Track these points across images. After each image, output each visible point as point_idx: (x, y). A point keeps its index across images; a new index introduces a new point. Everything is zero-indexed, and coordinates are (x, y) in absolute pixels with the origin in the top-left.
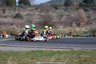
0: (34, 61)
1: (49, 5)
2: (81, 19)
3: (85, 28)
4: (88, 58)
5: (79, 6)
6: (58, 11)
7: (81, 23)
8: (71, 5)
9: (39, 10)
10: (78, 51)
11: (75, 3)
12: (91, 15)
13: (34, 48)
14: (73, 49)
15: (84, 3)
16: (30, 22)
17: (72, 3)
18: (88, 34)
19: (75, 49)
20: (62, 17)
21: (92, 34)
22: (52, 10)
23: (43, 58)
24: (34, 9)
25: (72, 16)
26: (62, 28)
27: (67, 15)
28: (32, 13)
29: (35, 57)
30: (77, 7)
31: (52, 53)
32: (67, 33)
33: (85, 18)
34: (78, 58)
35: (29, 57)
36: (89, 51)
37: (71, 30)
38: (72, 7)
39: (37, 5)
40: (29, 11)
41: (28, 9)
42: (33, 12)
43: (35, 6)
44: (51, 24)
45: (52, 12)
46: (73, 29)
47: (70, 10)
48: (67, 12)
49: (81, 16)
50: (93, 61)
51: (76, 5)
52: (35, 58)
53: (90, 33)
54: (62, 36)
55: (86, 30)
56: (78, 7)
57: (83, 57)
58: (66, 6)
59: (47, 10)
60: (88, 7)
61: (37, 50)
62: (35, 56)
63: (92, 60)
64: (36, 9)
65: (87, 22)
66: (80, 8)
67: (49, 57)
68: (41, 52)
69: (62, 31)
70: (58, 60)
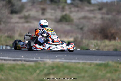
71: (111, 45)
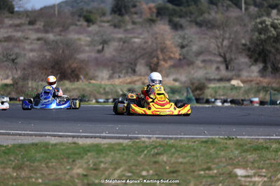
0: (23, 174)
1: (67, 10)
2: (162, 50)
3: (174, 76)
4: (182, 166)
5: (154, 15)
6: (93, 28)
7: (162, 63)
8: (133, 10)
9: (40, 25)
10: (154, 143)
11: (144, 6)
12: (190, 39)
13: (25, 135)
14: (137, 138)
15: (170, 6)
16: (13, 60)
17: (134, 6)
18: (183, 95)
19: (145, 138)
20: (105, 46)
21: (194, 95)
22: (76, 25)
23: (50, 164)
24: (24, 24)
25: (134, 42)
26: (107, 76)
27: (120, 40)
28: (19, 34)
29: (28, 163)
30: (148, 16)
31: (77, 151)
32: (121, 93)
33: (175, 49)
34: (154, 166)
35: (10, 162)
36: (185, 143)
37: (133, 82)
38: (135, 16)
39: (33, 12)
40: (10, 30)
41: (8, 22)
42: (23, 31)
43: (27, 13)
44: (74, 65)
45: (79, 33)
46: (138, 81)
47: (129, 27)
48: (121, 30)
49: (161, 43)
50: (196, 173)
51: (148, 11)
52: (27, 166)
53: (188, 91)
54: (106, 101)
55: (177, 84)
56: (154, 18)
57: (166, 163)
58: (118, 13)
59: (63, 26)
60: (181, 17)
61: (34, 141)
62: (28, 160)
63: (194, 171)
64: (31, 23)
65: (180, 59)
66: (159, 18)
67: (68, 163)
68: (43, 149)
69: (106, 85)
70: (95, 172)
71: (74, 89)
